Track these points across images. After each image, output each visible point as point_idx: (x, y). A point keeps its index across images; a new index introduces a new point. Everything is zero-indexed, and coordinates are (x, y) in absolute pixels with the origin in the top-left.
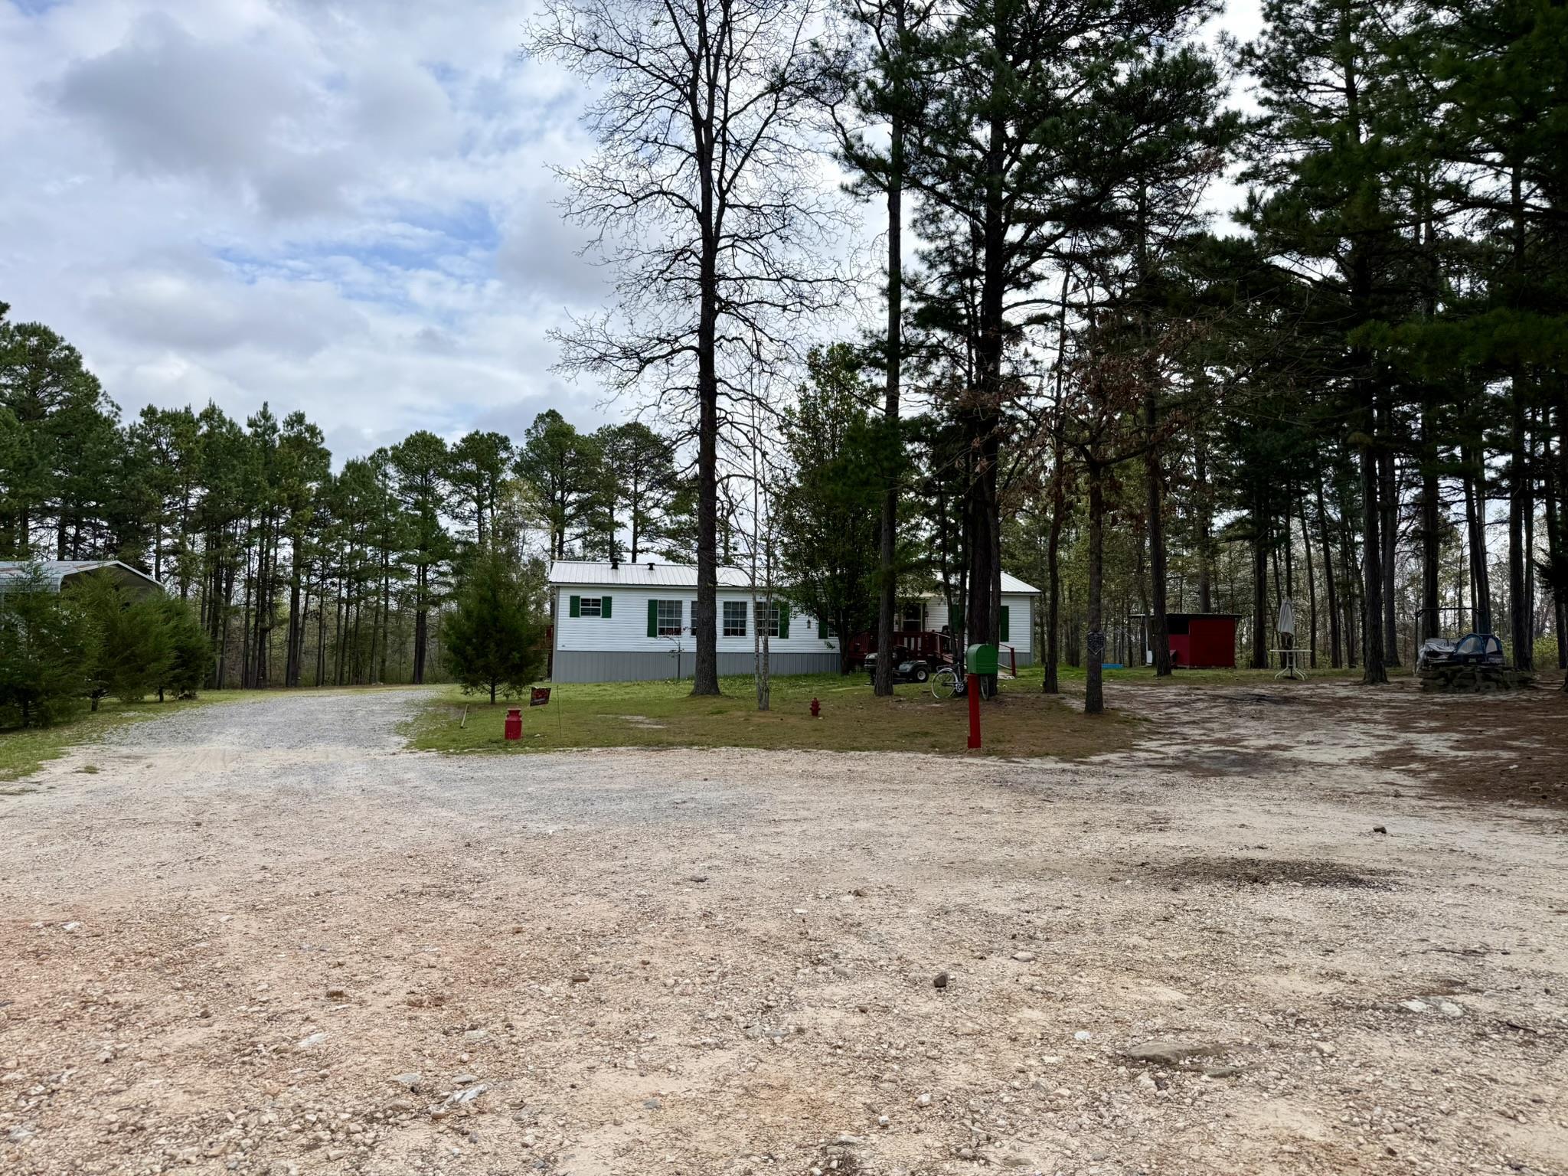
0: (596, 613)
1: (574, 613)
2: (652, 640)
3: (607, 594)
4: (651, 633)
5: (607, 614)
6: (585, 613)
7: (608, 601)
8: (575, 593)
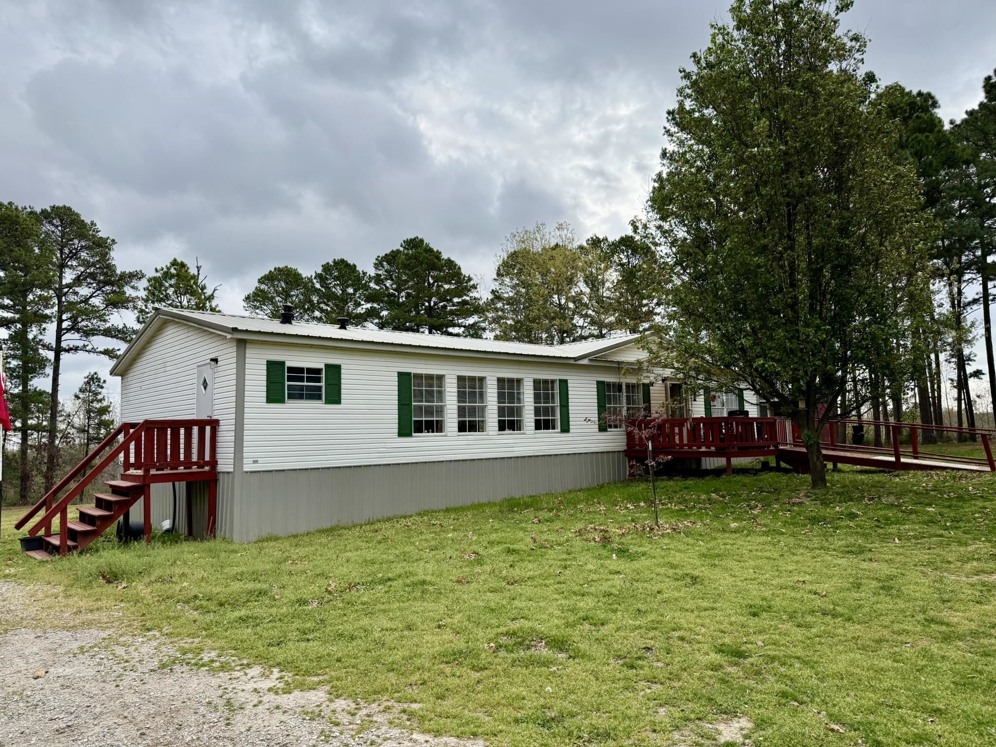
0: (314, 395)
1: (274, 395)
2: (405, 441)
3: (333, 360)
4: (404, 432)
5: (334, 397)
6: (297, 395)
7: (334, 371)
8: (276, 355)
